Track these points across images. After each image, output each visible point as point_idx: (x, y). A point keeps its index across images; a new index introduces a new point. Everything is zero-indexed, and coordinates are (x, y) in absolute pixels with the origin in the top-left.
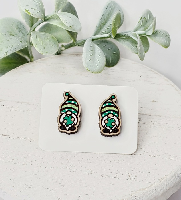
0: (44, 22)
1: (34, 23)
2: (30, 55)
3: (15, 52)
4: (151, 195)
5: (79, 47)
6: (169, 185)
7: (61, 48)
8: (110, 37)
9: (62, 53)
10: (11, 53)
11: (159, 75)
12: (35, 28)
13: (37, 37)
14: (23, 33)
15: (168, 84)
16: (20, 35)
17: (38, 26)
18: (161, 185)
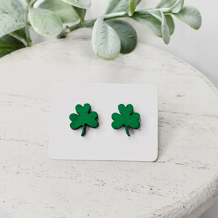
2: (28, 37)
3: (9, 34)
4: (179, 214)
5: (88, 29)
6: (201, 201)
7: (65, 30)
8: (126, 15)
9: (66, 36)
10: (4, 34)
11: (185, 64)
12: (34, 3)
13: (36, 15)
14: (19, 11)
16: (16, 13)
18: (191, 201)
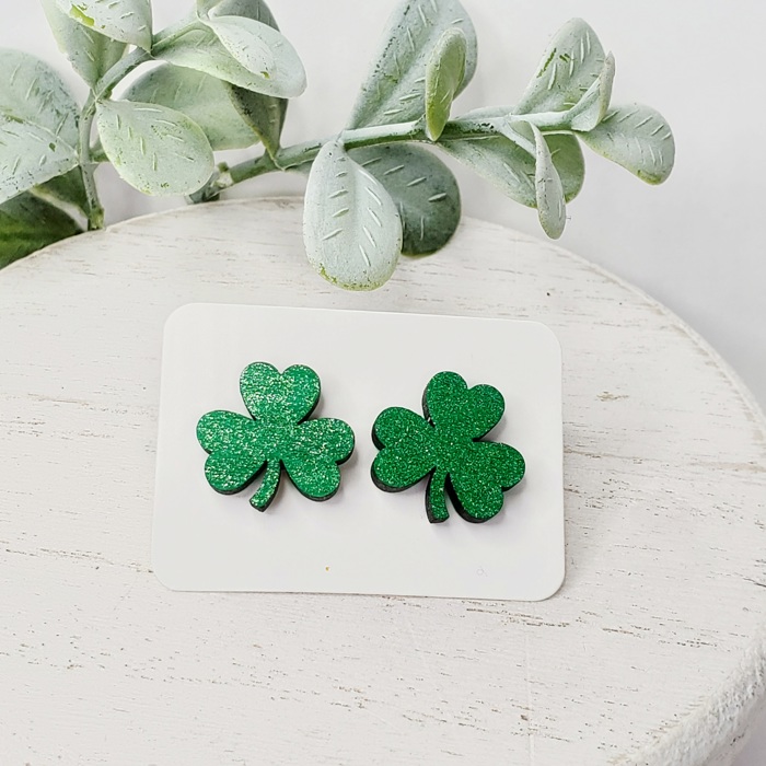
0: (151, 59)
1: (108, 64)
2: (90, 201)
3: (27, 192)
5: (291, 173)
6: (692, 755)
7: (217, 176)
8: (420, 134)
9: (221, 196)
10: (13, 193)
11: (623, 287)
12: (113, 85)
13: (122, 124)
14: (58, 113)
15: (663, 327)
16: (48, 117)
17: (123, 76)
18: (659, 755)
